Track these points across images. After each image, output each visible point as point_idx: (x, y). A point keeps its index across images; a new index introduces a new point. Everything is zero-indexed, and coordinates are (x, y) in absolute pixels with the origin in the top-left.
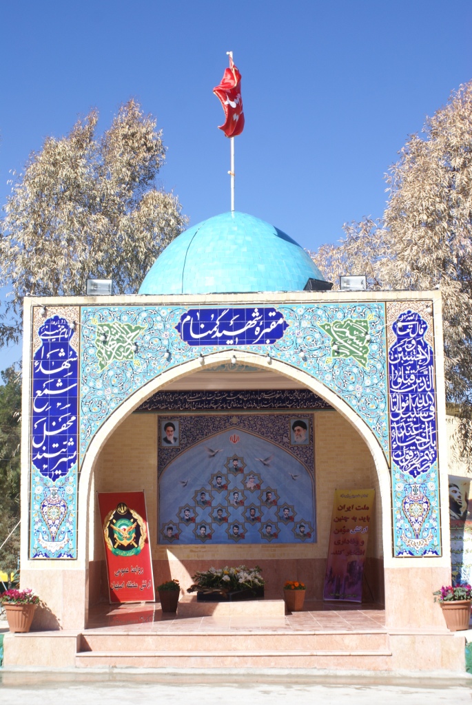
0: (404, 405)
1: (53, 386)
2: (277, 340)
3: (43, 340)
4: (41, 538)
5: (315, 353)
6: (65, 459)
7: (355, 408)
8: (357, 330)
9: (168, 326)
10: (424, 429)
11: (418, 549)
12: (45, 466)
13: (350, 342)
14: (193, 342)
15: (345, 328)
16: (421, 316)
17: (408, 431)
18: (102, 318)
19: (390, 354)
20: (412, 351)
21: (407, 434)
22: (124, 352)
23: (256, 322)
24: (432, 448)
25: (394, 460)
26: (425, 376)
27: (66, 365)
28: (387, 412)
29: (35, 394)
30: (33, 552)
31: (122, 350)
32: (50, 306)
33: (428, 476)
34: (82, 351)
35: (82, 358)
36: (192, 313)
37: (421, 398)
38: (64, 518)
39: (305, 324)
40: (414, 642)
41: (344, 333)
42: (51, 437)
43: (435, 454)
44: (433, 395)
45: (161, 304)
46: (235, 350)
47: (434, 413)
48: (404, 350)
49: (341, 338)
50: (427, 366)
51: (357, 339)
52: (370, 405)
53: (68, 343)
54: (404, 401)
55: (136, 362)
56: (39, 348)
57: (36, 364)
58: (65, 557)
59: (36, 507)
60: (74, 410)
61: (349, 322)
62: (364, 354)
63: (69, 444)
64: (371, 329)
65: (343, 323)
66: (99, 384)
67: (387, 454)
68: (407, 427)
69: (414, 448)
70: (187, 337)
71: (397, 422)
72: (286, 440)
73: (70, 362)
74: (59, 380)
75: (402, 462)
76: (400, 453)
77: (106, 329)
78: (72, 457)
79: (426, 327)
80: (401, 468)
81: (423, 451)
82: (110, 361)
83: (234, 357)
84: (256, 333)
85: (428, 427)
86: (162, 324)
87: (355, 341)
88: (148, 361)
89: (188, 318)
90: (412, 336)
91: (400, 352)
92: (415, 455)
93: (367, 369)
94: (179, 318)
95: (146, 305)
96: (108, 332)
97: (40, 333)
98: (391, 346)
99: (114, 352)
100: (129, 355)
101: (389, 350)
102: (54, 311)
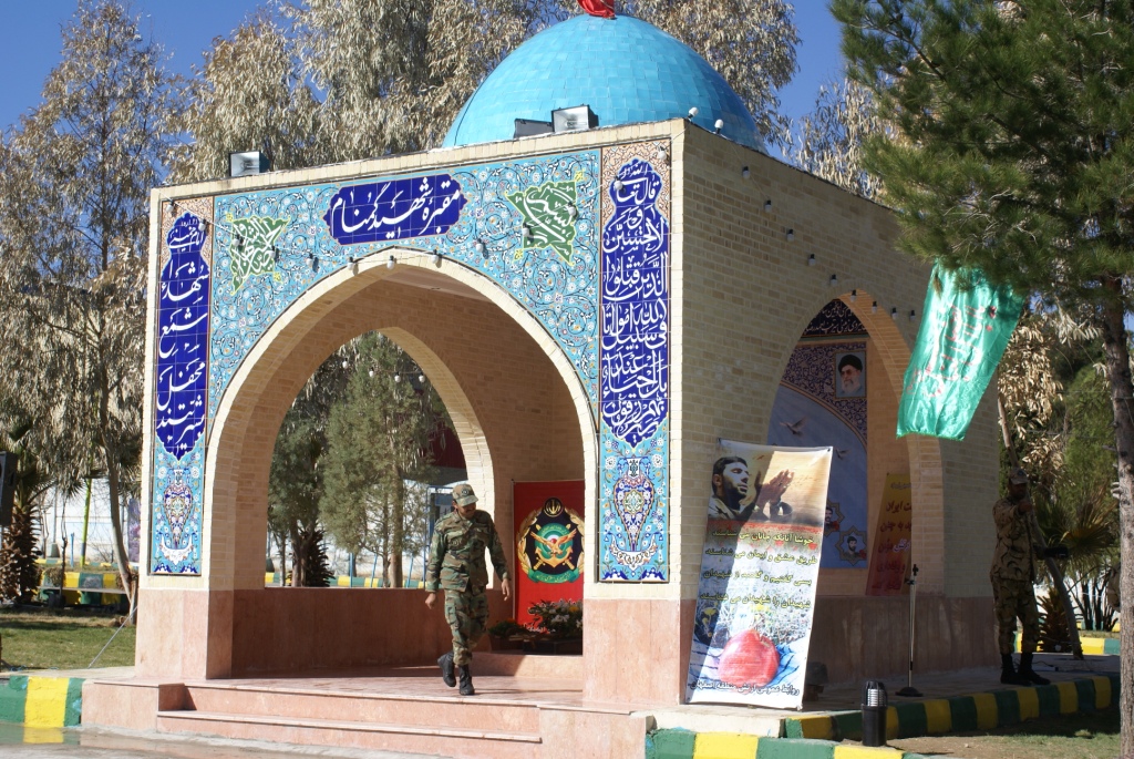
0: (623, 323)
1: (180, 320)
2: (451, 227)
3: (173, 250)
4: (163, 544)
5: (500, 243)
6: (191, 427)
7: (552, 332)
8: (560, 200)
9: (315, 217)
10: (651, 362)
11: (634, 569)
12: (170, 438)
13: (548, 222)
14: (345, 239)
15: (543, 198)
16: (652, 166)
17: (626, 368)
18: (239, 212)
19: (605, 236)
20: (637, 228)
21: (625, 373)
22: (262, 261)
23: (423, 200)
24: (661, 394)
25: (604, 417)
26: (655, 271)
27: (196, 287)
28: (597, 337)
29: (162, 332)
30: (154, 564)
31: (260, 258)
32: (181, 198)
33: (654, 443)
34: (214, 264)
35: (214, 274)
36: (344, 193)
37: (647, 310)
38: (188, 516)
39: (489, 196)
40: (572, 723)
41: (541, 206)
42: (177, 393)
43: (665, 405)
44: (666, 302)
45: (307, 183)
46: (396, 248)
47: (666, 335)
48: (625, 229)
49: (536, 214)
50: (658, 253)
51: (558, 216)
52: (574, 325)
53: (199, 253)
54: (622, 315)
55: (276, 275)
56: (167, 263)
57: (164, 287)
58: (189, 572)
59: (159, 498)
60: (203, 354)
61: (548, 187)
62: (567, 239)
63: (197, 404)
64: (580, 195)
65: (540, 190)
66: (232, 314)
67: (595, 408)
68: (626, 359)
69: (634, 396)
70: (338, 233)
71: (612, 353)
72: (828, 389)
73: (200, 282)
74: (188, 310)
75: (616, 421)
76: (614, 406)
77: (243, 227)
78: (198, 424)
79: (660, 184)
80: (614, 430)
81: (647, 402)
82: (246, 277)
83: (392, 258)
84: (424, 218)
85: (657, 359)
86: (308, 214)
87: (556, 218)
88: (289, 273)
89: (340, 201)
90: (638, 202)
91: (619, 233)
92: (635, 408)
93: (572, 265)
94: (328, 202)
95: (290, 185)
96: (243, 232)
97: (169, 240)
98: (607, 223)
99: (251, 262)
100: (268, 265)
101: (604, 231)
102: (185, 206)
